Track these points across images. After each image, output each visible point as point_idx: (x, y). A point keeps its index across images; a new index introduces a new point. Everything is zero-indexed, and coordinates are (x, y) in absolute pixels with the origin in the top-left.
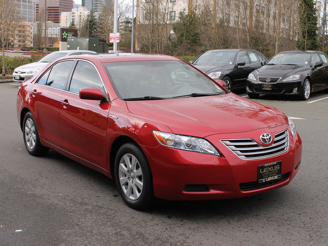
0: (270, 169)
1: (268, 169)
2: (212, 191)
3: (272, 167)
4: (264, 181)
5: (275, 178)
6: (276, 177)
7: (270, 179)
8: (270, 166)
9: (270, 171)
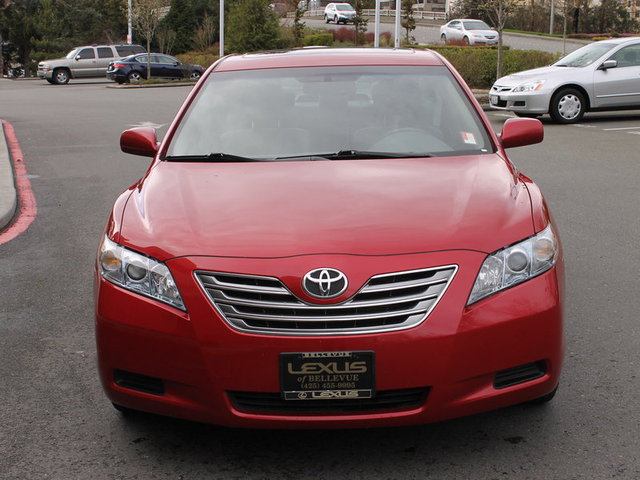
0: (325, 368)
1: (319, 368)
2: (170, 399)
3: (335, 365)
4: (302, 397)
5: (347, 396)
6: (353, 394)
7: (325, 395)
8: (326, 361)
9: (325, 373)
